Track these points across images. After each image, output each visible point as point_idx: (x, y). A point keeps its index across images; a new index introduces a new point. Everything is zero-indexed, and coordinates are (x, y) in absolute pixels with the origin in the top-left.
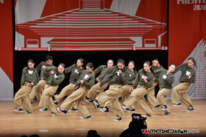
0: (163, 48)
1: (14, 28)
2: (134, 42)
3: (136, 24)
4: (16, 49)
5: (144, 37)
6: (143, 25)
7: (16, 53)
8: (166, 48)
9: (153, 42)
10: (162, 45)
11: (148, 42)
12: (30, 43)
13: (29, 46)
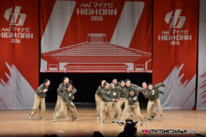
0: (149, 72)
1: (40, 56)
2: (128, 67)
3: (129, 54)
4: (41, 71)
5: (135, 63)
6: (134, 55)
7: (41, 74)
8: (151, 72)
9: (141, 67)
10: (148, 69)
11: (138, 67)
12: (51, 67)
13: (50, 69)
